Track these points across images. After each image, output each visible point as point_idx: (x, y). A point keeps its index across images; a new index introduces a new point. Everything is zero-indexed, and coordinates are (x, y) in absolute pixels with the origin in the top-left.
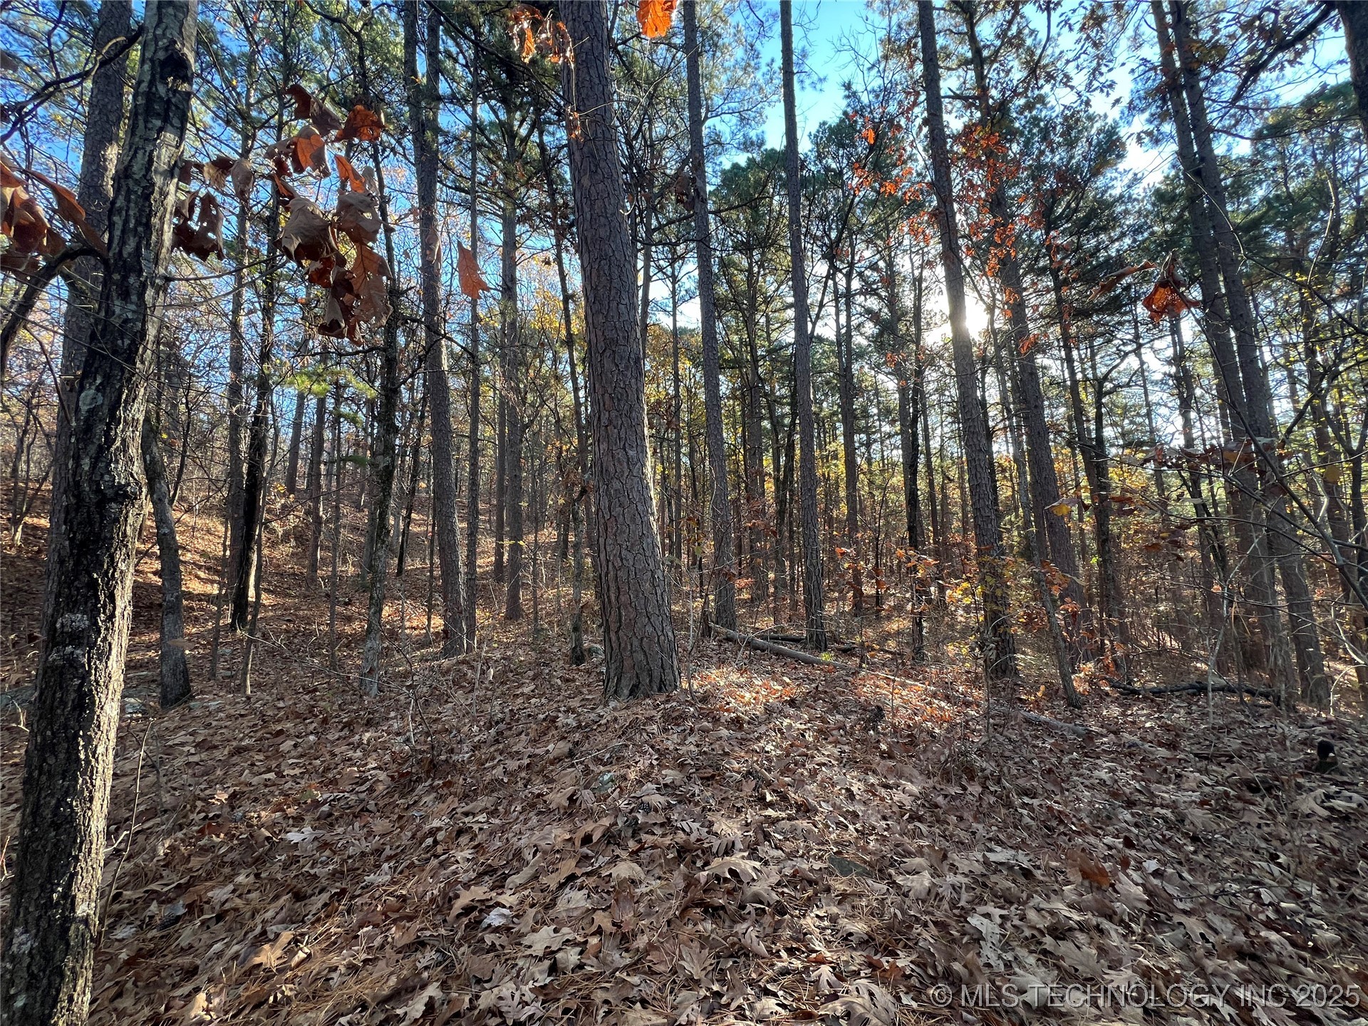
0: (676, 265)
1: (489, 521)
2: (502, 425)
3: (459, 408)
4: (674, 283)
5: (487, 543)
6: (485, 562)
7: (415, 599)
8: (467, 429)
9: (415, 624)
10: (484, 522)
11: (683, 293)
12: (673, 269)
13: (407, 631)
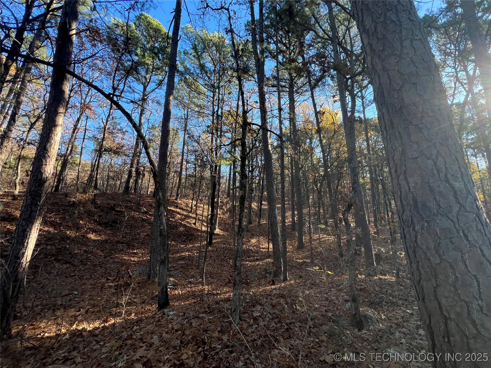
0: (363, 91)
1: (288, 204)
2: (292, 169)
3: (276, 165)
4: (362, 99)
5: (288, 214)
6: (288, 221)
7: (264, 236)
8: (279, 172)
9: (264, 247)
10: (287, 204)
11: (368, 102)
12: (362, 93)
13: (261, 250)
